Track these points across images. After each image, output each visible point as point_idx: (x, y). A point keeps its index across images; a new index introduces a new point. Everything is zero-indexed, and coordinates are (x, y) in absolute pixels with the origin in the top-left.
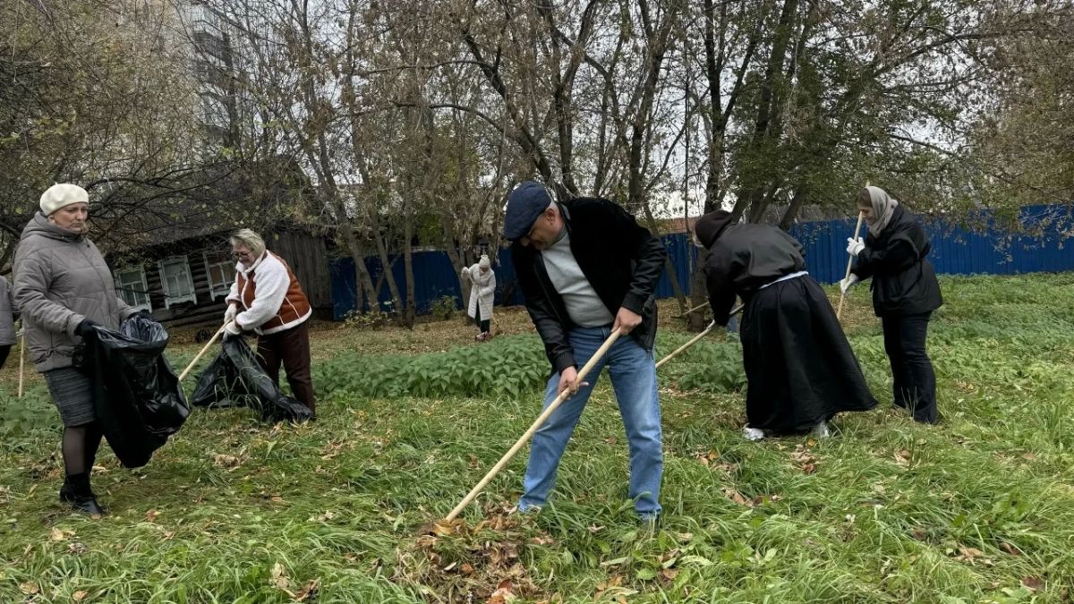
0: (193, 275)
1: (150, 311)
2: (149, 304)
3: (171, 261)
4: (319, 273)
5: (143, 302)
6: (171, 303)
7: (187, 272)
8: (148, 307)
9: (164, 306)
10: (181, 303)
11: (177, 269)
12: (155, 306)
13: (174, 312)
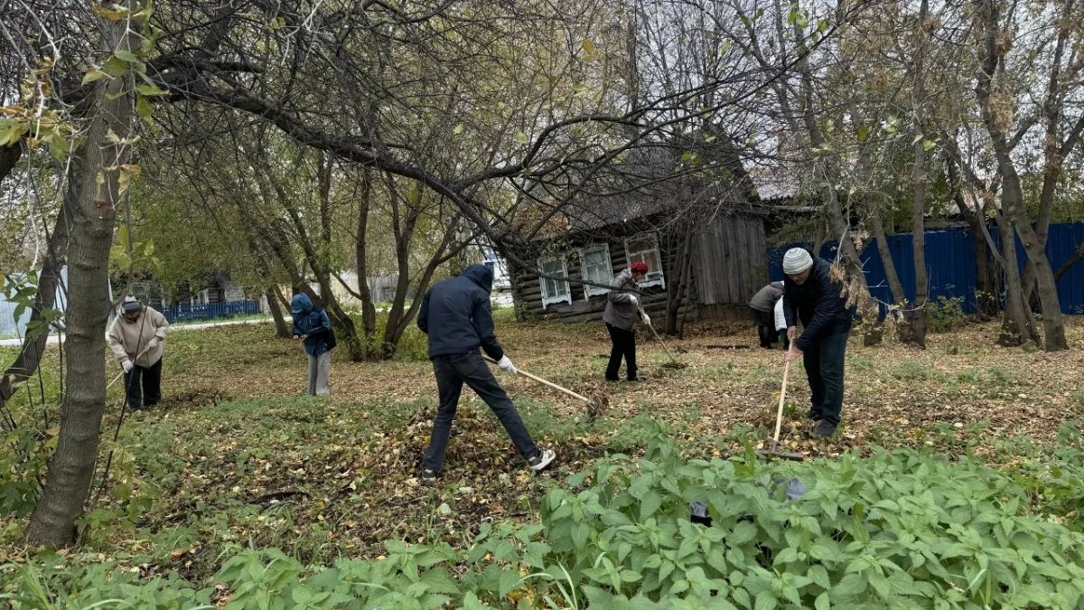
0: (614, 264)
1: (570, 303)
2: (569, 295)
3: (590, 250)
4: (753, 263)
5: (563, 293)
6: (590, 295)
7: (608, 263)
8: (568, 298)
9: (583, 298)
10: (600, 295)
11: (598, 258)
12: (574, 298)
13: (593, 304)
